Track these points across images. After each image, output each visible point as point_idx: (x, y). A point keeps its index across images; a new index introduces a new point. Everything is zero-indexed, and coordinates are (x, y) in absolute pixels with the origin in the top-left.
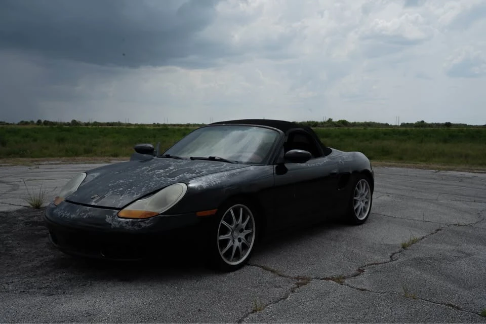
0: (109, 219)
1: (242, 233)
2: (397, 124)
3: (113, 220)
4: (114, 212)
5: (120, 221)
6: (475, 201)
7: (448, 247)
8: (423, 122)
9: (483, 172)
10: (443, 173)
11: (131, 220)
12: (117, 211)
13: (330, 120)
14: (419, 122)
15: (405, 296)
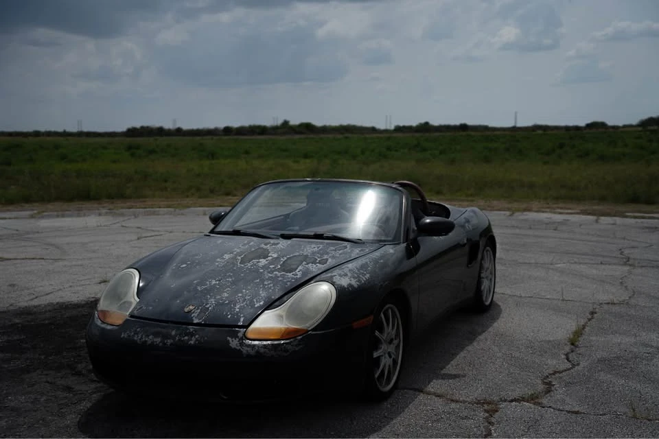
0: (234, 343)
1: (392, 345)
2: (388, 128)
3: (242, 344)
4: (239, 332)
5: (254, 345)
6: (601, 263)
7: (627, 340)
8: (427, 123)
9: (569, 211)
10: (520, 216)
11: (269, 342)
12: (243, 330)
13: (286, 123)
14: (421, 124)
15: (635, 417)
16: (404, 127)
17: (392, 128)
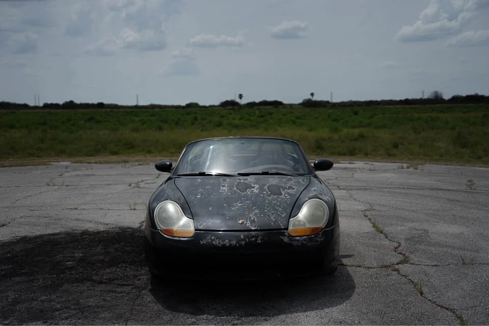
2: (37, 105)
3: (291, 240)
8: (71, 102)
15: (464, 264)
16: (51, 104)
17: (41, 105)
